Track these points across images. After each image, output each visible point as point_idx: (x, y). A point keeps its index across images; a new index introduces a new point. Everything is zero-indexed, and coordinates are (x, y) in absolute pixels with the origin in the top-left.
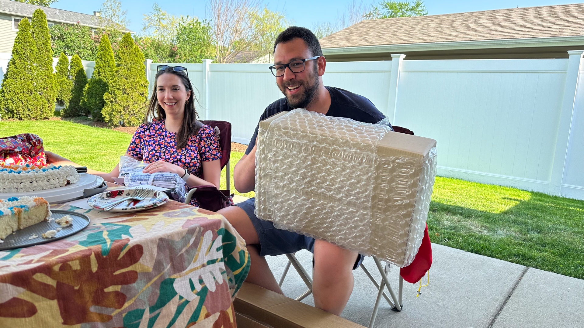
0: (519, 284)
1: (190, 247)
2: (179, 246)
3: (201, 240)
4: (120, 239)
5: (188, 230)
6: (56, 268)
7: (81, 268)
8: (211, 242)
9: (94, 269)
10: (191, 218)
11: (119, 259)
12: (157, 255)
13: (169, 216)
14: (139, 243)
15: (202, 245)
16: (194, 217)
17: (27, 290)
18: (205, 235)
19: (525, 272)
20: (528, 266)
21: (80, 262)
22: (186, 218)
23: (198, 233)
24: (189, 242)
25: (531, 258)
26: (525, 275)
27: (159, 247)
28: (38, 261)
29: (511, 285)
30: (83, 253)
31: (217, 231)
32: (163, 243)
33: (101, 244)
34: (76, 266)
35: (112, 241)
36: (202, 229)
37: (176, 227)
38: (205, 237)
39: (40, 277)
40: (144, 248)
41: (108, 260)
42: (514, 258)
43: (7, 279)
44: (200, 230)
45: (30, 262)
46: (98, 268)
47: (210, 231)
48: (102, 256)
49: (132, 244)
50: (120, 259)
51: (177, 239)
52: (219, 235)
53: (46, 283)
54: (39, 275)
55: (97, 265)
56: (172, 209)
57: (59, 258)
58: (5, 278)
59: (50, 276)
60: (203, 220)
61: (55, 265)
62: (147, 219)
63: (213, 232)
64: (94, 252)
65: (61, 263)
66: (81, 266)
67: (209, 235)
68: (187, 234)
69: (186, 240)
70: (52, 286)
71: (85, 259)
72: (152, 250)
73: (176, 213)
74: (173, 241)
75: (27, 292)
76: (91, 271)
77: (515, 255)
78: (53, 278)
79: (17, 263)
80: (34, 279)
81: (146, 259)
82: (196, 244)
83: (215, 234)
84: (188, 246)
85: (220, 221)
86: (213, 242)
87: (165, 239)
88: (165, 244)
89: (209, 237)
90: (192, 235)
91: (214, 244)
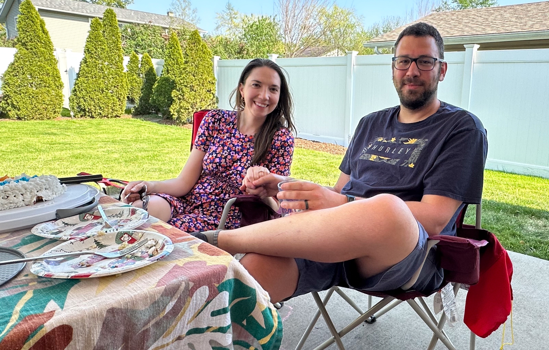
1: (164, 317)
2: (144, 317)
3: (187, 303)
5: (165, 290)
8: (203, 302)
12: (100, 339)
14: (65, 322)
15: (187, 311)
16: (187, 260)
18: (194, 295)
23: (183, 292)
24: (165, 308)
27: (106, 325)
31: (217, 285)
32: (114, 316)
36: (191, 284)
38: (194, 297)
40: (74, 331)
44: (187, 288)
47: (204, 286)
49: (52, 324)
51: (141, 307)
52: (221, 291)
60: (199, 267)
63: (211, 287)
67: (202, 293)
68: (162, 296)
69: (159, 306)
72: (90, 332)
74: (133, 312)
82: (176, 312)
83: (214, 291)
84: (161, 316)
85: (224, 270)
86: (208, 302)
87: (121, 309)
88: (118, 318)
89: (202, 296)
90: (172, 297)
91: (210, 305)
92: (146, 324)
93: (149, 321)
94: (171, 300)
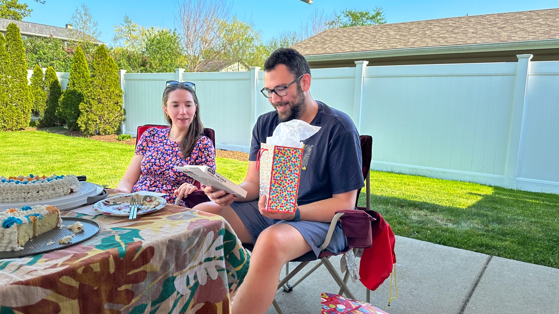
0: (485, 272)
2: (184, 246)
3: (204, 240)
4: (133, 242)
5: (194, 232)
6: (80, 271)
7: (101, 270)
8: (211, 241)
9: (112, 270)
10: (193, 220)
11: (133, 260)
12: (166, 256)
13: (172, 219)
14: (151, 245)
15: (204, 245)
16: (196, 219)
17: (54, 292)
18: (207, 236)
19: (489, 260)
20: (492, 255)
21: (101, 265)
22: (189, 221)
23: (202, 234)
24: (193, 242)
25: (494, 247)
26: (490, 263)
27: (168, 248)
28: (62, 265)
29: (478, 273)
30: (102, 256)
31: (218, 231)
32: (171, 244)
33: (116, 247)
34: (97, 268)
35: (125, 244)
36: (206, 229)
37: (182, 229)
38: (207, 238)
39: (66, 280)
40: (155, 250)
41: (124, 262)
42: (478, 248)
43: (37, 282)
44: (203, 231)
45: (55, 266)
46: (115, 269)
47: (212, 231)
48: (120, 258)
49: (145, 246)
50: (135, 261)
51: (183, 240)
52: (220, 235)
53: (70, 284)
54: (65, 277)
55: (115, 266)
56: (174, 213)
57: (81, 261)
58: (36, 282)
59: (74, 278)
60: (205, 222)
61: (79, 268)
62: (153, 222)
63: (215, 232)
64: (112, 254)
65: (84, 266)
66: (101, 267)
67: (211, 235)
68: (192, 235)
69: (191, 241)
70: (75, 288)
71: (104, 262)
72: (161, 251)
73: (178, 216)
74: (180, 243)
75: (54, 293)
76: (109, 272)
77: (479, 245)
78: (77, 281)
79: (44, 268)
80: (60, 282)
81: (156, 260)
82: (199, 244)
83: (217, 235)
84: (192, 246)
85: (221, 222)
86: (214, 241)
87: (174, 240)
88: (173, 245)
89: (210, 237)
90: (197, 236)
91: (214, 243)
92: (185, 250)
93: (186, 249)
94: (196, 238)
